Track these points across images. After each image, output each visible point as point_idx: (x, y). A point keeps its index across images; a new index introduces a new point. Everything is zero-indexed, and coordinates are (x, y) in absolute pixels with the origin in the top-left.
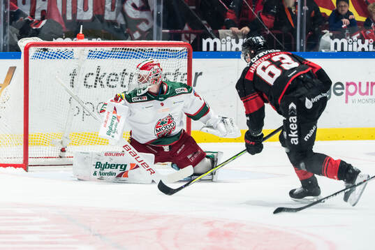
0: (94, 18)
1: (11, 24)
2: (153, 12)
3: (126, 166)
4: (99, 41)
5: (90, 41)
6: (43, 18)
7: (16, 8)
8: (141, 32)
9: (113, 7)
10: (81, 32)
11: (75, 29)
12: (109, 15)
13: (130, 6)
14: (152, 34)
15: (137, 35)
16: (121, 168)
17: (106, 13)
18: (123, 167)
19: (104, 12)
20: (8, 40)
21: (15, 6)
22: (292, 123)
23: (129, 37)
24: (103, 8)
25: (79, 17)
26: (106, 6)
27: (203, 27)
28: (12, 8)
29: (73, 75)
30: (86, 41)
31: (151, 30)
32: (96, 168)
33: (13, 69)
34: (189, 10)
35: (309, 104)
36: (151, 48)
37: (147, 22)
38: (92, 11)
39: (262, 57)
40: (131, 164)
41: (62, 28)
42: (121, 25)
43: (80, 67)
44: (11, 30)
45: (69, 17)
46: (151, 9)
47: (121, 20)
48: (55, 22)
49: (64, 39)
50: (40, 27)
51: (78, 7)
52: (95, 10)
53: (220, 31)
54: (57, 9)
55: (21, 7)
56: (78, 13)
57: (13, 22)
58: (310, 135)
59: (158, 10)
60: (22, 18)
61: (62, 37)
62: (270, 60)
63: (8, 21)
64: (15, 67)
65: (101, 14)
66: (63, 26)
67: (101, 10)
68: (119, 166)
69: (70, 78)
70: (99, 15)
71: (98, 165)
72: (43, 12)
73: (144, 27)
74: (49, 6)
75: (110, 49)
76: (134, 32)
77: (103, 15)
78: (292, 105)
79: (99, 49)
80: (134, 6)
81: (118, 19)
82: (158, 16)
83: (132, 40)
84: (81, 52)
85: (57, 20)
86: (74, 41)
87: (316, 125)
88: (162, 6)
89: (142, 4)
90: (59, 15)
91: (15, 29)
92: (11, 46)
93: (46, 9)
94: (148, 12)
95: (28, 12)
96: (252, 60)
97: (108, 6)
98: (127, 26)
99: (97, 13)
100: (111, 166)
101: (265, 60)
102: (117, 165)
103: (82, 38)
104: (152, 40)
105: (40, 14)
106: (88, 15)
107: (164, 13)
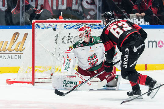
0: (67, 8)
1: (25, 11)
2: (97, 5)
3: (77, 82)
4: (70, 20)
5: (65, 20)
6: (41, 9)
7: (28, 4)
8: (90, 15)
9: (76, 3)
10: (61, 16)
11: (57, 14)
12: (75, 7)
13: (85, 2)
14: (96, 16)
15: (89, 17)
16: (75, 83)
17: (73, 6)
18: (76, 83)
19: (72, 6)
20: (24, 19)
21: (28, 3)
22: (126, 58)
23: (85, 18)
24: (72, 4)
25: (59, 8)
26: (73, 2)
27: (122, 13)
28: (26, 3)
29: (57, 37)
30: (63, 20)
31: (96, 14)
32: (64, 83)
33: (26, 34)
34: (115, 5)
35: (135, 50)
36: (95, 23)
37: (94, 10)
38: (66, 5)
39: (113, 23)
40: (79, 82)
41: (51, 13)
42: (81, 12)
43: (60, 33)
44: (26, 14)
45: (55, 8)
46: (96, 4)
47: (81, 10)
48: (48, 10)
49: (52, 19)
50: (40, 13)
51: (59, 3)
52: (68, 4)
53: (131, 15)
54: (49, 4)
55: (30, 3)
56: (59, 6)
57: (27, 11)
58: (133, 65)
59: (99, 5)
60: (31, 8)
61: (51, 18)
62: (117, 25)
63: (24, 10)
64: (28, 33)
65: (71, 6)
66: (52, 12)
67: (70, 4)
68: (74, 83)
69: (55, 39)
70: (69, 7)
71: (65, 82)
72: (42, 5)
73: (92, 13)
74: (45, 2)
75: (75, 24)
76: (87, 16)
77: (72, 7)
78: (127, 49)
79: (70, 24)
80: (87, 2)
81: (79, 9)
82: (99, 7)
83: (86, 19)
84: (60, 26)
85: (48, 9)
86: (57, 20)
87: (137, 60)
88: (101, 3)
89: (91, 1)
90: (50, 7)
91: (27, 14)
92: (25, 22)
93: (43, 4)
94: (94, 5)
95: (34, 6)
96: (107, 24)
97: (74, 2)
98: (83, 12)
99: (68, 6)
100: (70, 83)
101: (115, 25)
102: (73, 82)
103: (61, 19)
104: (96, 19)
105: (40, 6)
106: (64, 7)
107: (102, 6)
